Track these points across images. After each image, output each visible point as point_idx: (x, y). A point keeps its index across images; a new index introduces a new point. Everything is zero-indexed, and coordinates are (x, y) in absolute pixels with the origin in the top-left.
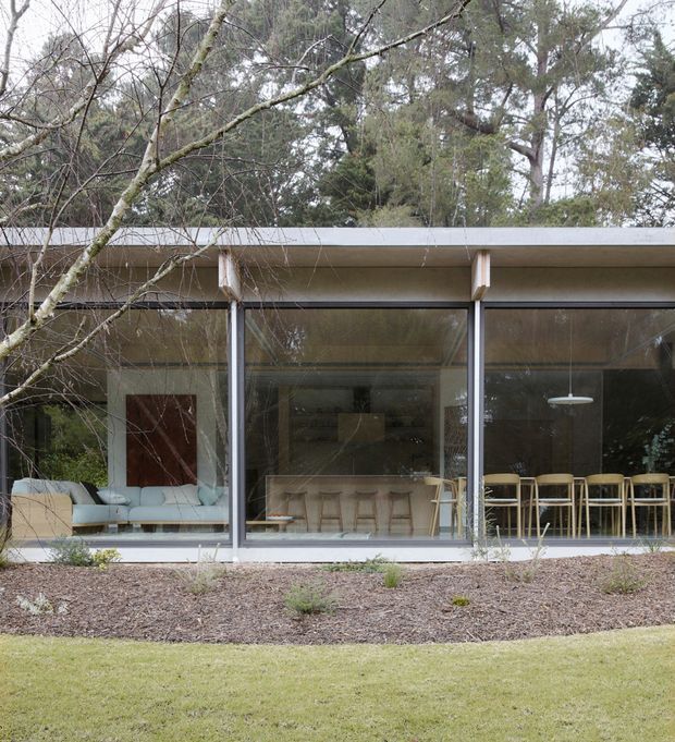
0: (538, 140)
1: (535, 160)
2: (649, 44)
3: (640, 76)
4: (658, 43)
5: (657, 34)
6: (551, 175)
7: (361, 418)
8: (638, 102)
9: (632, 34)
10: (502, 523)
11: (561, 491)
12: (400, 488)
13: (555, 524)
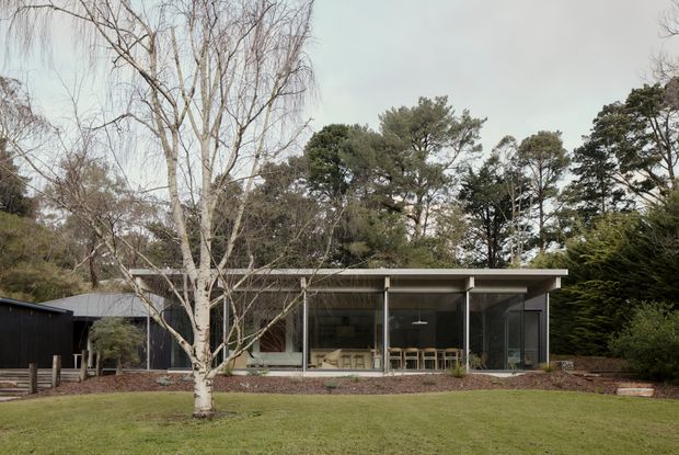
0: (419, 213)
1: (417, 222)
2: (467, 173)
3: (463, 185)
4: (471, 172)
5: (470, 169)
6: (426, 225)
7: (345, 328)
8: (462, 196)
9: (458, 170)
10: (395, 365)
11: (414, 354)
12: (360, 354)
13: (411, 365)
